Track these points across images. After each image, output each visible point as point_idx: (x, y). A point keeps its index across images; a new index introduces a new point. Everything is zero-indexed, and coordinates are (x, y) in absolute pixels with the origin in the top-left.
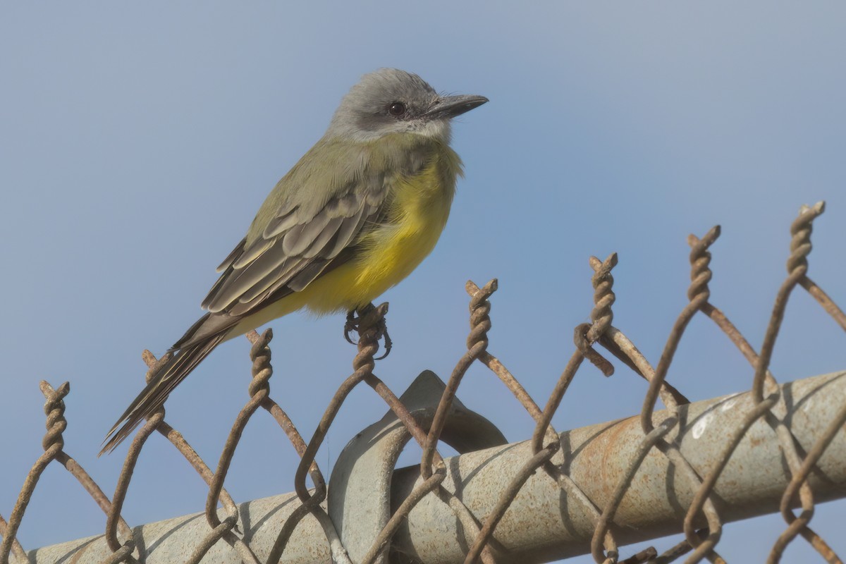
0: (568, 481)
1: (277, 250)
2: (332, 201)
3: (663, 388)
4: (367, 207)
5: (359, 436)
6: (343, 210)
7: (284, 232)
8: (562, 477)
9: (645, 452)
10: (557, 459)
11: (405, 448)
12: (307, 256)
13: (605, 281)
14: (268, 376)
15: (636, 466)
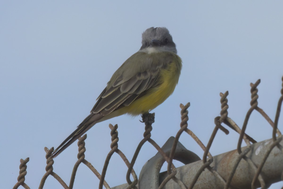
0: (216, 173)
1: (118, 91)
2: (139, 74)
4: (151, 76)
5: (149, 161)
6: (143, 77)
7: (121, 85)
8: (214, 171)
9: (239, 161)
10: (212, 165)
12: (130, 93)
13: (224, 101)
14: (117, 141)
15: (236, 165)
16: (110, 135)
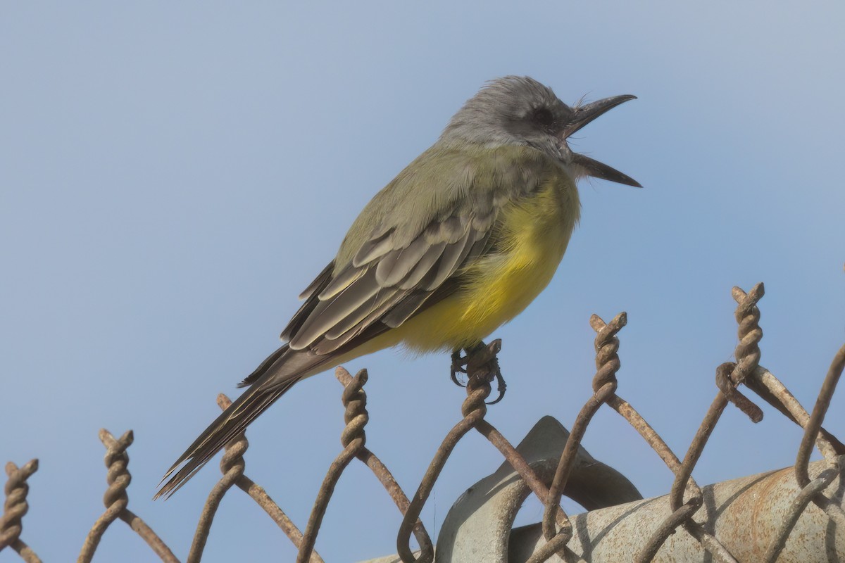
0: (712, 541)
1: (369, 280)
2: (433, 225)
3: (820, 435)
4: (473, 232)
5: (470, 490)
6: (444, 235)
7: (378, 259)
8: (706, 537)
9: (800, 508)
10: (700, 516)
11: (524, 504)
12: (404, 287)
13: (750, 315)
14: (364, 423)
15: (791, 524)
16: (341, 403)
